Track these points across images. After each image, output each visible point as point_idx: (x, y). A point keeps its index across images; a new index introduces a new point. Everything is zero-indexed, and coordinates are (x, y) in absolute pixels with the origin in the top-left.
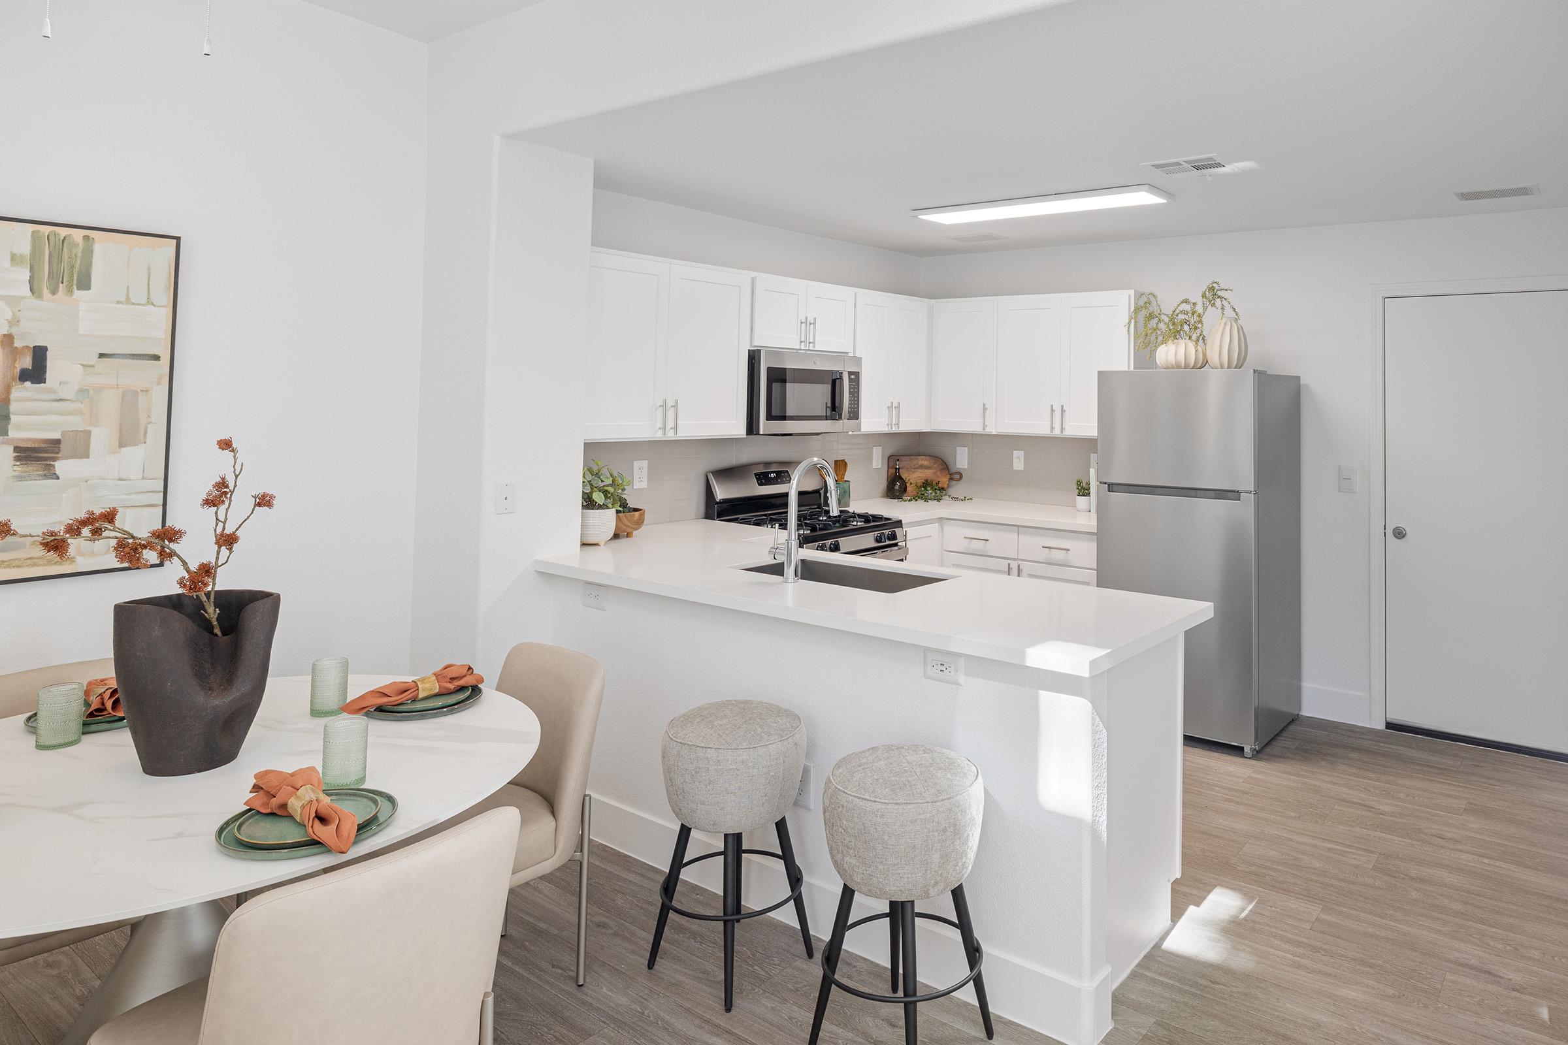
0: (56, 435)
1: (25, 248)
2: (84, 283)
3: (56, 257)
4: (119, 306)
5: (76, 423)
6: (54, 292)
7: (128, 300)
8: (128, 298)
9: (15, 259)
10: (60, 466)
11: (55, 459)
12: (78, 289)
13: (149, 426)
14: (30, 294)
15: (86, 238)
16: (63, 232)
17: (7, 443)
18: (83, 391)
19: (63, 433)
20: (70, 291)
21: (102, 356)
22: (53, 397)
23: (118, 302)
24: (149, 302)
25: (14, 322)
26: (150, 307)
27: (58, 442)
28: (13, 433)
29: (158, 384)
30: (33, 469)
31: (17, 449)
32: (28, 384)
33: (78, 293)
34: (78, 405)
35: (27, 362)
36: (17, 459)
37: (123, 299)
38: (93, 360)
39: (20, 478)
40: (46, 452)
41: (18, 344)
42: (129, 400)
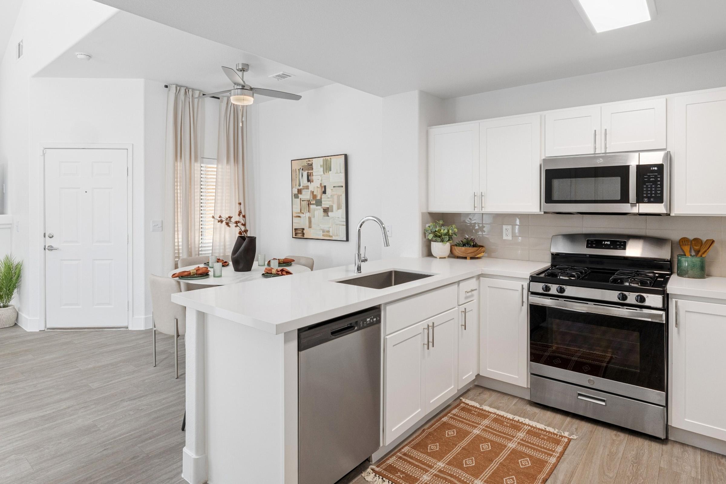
0: (328, 206)
1: (322, 164)
2: (330, 170)
3: (326, 164)
4: (336, 174)
5: (331, 203)
6: (326, 173)
7: (337, 173)
8: (337, 172)
9: (321, 166)
10: (330, 214)
11: (328, 212)
12: (330, 171)
13: (342, 204)
14: (323, 174)
15: (330, 158)
16: (327, 158)
17: (322, 208)
18: (331, 196)
19: (329, 206)
20: (328, 172)
21: (334, 187)
22: (327, 197)
23: (336, 173)
24: (341, 173)
25: (322, 180)
26: (341, 174)
27: (328, 208)
28: (323, 206)
29: (343, 193)
30: (326, 214)
31: (323, 209)
32: (324, 194)
33: (330, 172)
34: (331, 199)
35: (323, 189)
36: (324, 212)
37: (336, 172)
38: (332, 188)
39: (324, 216)
40: (327, 210)
41: (322, 185)
42: (339, 197)
